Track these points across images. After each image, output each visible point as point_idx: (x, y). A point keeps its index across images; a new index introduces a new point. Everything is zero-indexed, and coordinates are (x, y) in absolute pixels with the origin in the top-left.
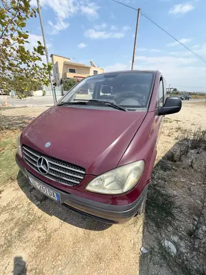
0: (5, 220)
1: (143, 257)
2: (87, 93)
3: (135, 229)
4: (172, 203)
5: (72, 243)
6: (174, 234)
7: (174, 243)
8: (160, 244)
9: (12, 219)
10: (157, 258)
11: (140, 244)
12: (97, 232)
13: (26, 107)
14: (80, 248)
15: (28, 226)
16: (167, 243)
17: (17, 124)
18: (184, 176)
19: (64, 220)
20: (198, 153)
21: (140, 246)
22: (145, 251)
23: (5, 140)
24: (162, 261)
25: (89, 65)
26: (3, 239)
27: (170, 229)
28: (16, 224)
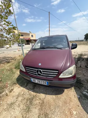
0: (22, 100)
1: (79, 99)
2: (29, 44)
3: (73, 91)
4: (80, 80)
5: (53, 101)
6: (85, 89)
7: (86, 92)
8: (82, 93)
9: (24, 99)
10: (83, 98)
11: (76, 95)
12: (60, 95)
13: (4, 53)
14: (57, 102)
15: (33, 100)
16: (84, 93)
17: (4, 60)
18: (80, 71)
19: (46, 94)
20: (81, 62)
21: (77, 96)
22: (79, 97)
23: (2, 68)
24: (85, 98)
25: (29, 33)
26: (25, 106)
27: (83, 88)
28: (27, 100)
